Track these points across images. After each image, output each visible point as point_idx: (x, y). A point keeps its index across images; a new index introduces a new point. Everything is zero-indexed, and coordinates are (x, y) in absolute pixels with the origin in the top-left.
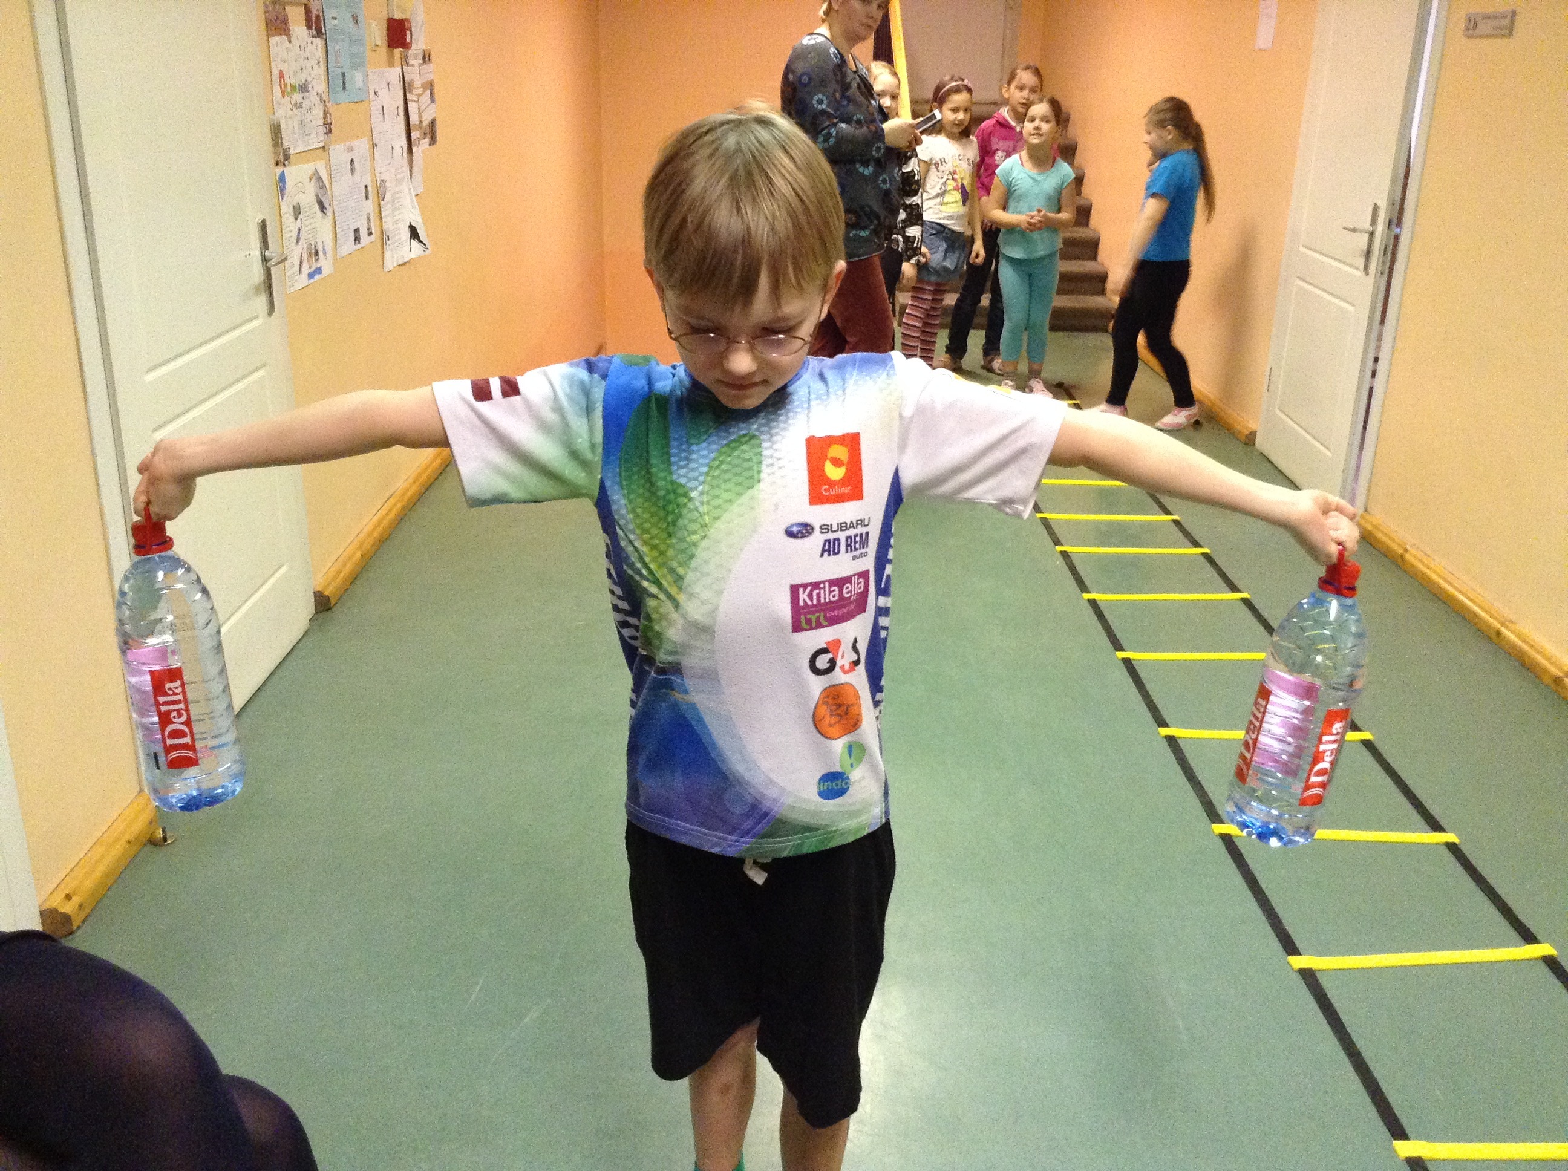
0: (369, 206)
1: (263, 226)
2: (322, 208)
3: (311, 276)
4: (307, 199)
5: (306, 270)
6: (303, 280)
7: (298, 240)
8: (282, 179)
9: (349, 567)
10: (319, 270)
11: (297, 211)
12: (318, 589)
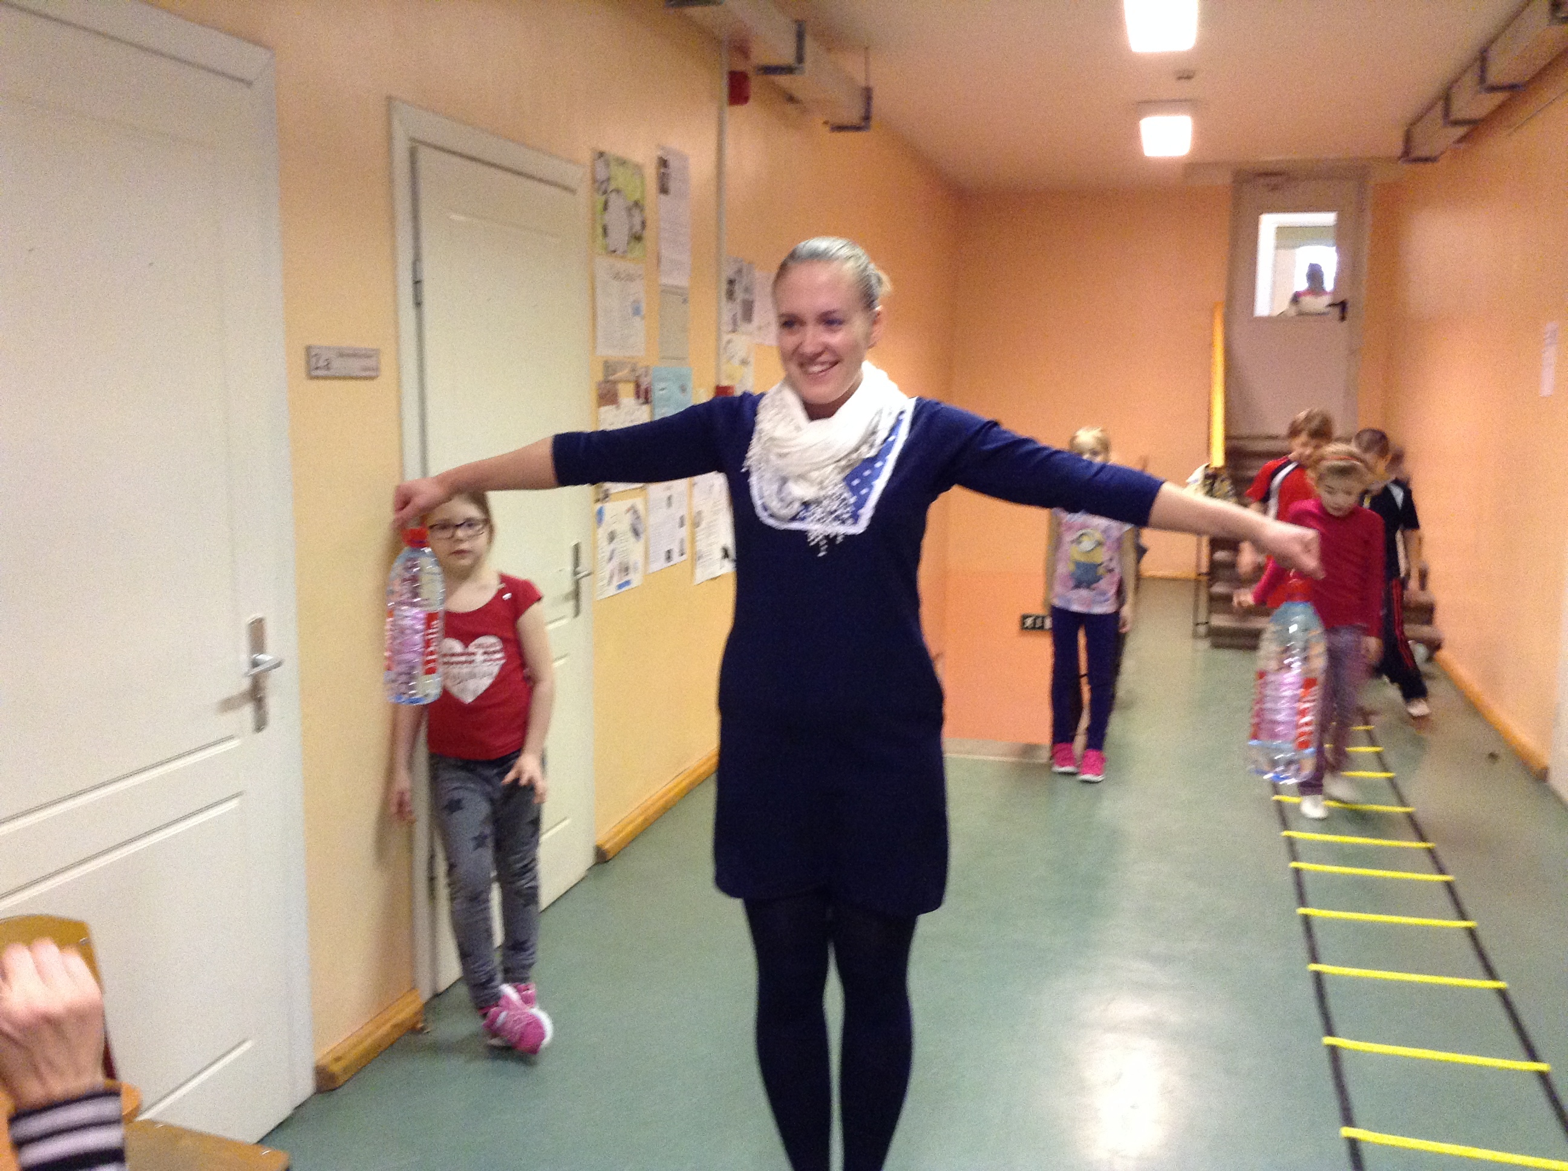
0: (684, 532)
1: (577, 549)
2: (636, 533)
3: (620, 586)
4: (623, 526)
5: (616, 582)
6: (612, 590)
7: (611, 559)
8: (600, 513)
9: (630, 828)
10: (627, 583)
11: (612, 537)
12: (600, 843)
